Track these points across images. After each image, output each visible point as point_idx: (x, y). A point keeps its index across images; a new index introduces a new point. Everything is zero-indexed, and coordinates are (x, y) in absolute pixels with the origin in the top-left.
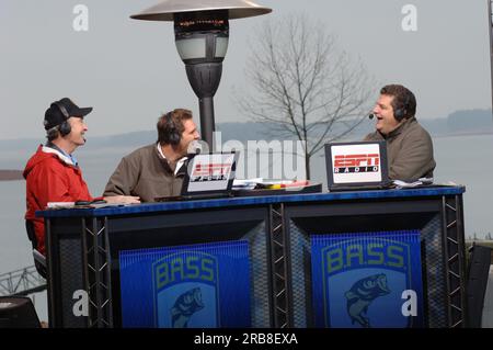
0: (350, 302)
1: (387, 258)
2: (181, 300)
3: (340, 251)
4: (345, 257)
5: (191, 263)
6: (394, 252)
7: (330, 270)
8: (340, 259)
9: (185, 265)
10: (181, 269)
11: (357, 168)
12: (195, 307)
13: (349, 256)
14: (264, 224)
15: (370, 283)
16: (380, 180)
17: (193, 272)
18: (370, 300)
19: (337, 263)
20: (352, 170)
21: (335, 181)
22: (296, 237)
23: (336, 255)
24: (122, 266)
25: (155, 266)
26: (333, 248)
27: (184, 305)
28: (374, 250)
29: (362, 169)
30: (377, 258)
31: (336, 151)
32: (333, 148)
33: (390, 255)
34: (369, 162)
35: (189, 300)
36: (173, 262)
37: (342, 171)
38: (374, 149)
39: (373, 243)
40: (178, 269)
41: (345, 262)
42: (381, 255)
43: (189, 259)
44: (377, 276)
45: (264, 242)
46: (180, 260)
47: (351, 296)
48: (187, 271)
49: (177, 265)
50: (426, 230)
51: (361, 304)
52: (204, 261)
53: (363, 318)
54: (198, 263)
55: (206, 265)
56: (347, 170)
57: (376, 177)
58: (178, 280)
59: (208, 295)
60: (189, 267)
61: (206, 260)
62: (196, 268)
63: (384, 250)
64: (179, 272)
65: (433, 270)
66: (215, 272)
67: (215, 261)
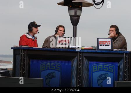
0: (98, 80)
1: (109, 69)
2: (49, 74)
3: (96, 66)
4: (98, 68)
5: (53, 65)
6: (111, 67)
7: (94, 71)
8: (96, 68)
9: (51, 65)
11: (105, 45)
12: (53, 77)
13: (99, 68)
14: (76, 57)
15: (104, 75)
16: (110, 48)
17: (53, 67)
18: (104, 80)
19: (95, 69)
20: (103, 45)
21: (99, 48)
22: (85, 61)
23: (96, 67)
24: (31, 63)
25: (41, 65)
26: (95, 65)
27: (50, 76)
28: (106, 67)
29: (106, 45)
30: (106, 69)
31: (100, 40)
32: (99, 39)
33: (110, 68)
34: (108, 43)
35: (51, 75)
36: (47, 64)
37: (101, 45)
38: (109, 40)
39: (106, 65)
40: (48, 66)
41: (98, 69)
42: (107, 68)
43: (52, 64)
44: (106, 74)
45: (76, 62)
46: (50, 64)
47: (99, 78)
48: (51, 67)
49: (48, 65)
50: (120, 62)
51: (101, 81)
52: (57, 65)
53: (101, 85)
54: (55, 65)
56: (102, 45)
57: (109, 48)
58: (48, 69)
59: (57, 74)
60: (52, 66)
61: (58, 65)
62: (54, 67)
63: (108, 67)
64: (49, 67)
65: (121, 73)
66: (60, 68)
67: (60, 65)
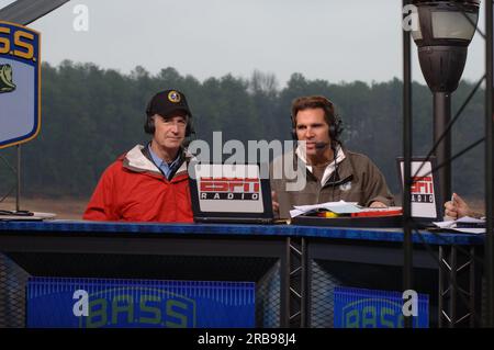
9: (136, 305)
10: (130, 309)
14: (279, 264)
17: (151, 315)
22: (322, 286)
36: (116, 299)
39: (386, 308)
40: (123, 309)
43: (143, 299)
46: (130, 299)
49: (120, 304)
52: (171, 302)
54: (161, 306)
55: (174, 308)
61: (175, 303)
62: (157, 311)
64: (126, 313)
66: (190, 320)
67: (190, 305)
